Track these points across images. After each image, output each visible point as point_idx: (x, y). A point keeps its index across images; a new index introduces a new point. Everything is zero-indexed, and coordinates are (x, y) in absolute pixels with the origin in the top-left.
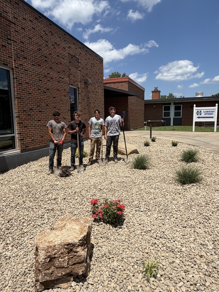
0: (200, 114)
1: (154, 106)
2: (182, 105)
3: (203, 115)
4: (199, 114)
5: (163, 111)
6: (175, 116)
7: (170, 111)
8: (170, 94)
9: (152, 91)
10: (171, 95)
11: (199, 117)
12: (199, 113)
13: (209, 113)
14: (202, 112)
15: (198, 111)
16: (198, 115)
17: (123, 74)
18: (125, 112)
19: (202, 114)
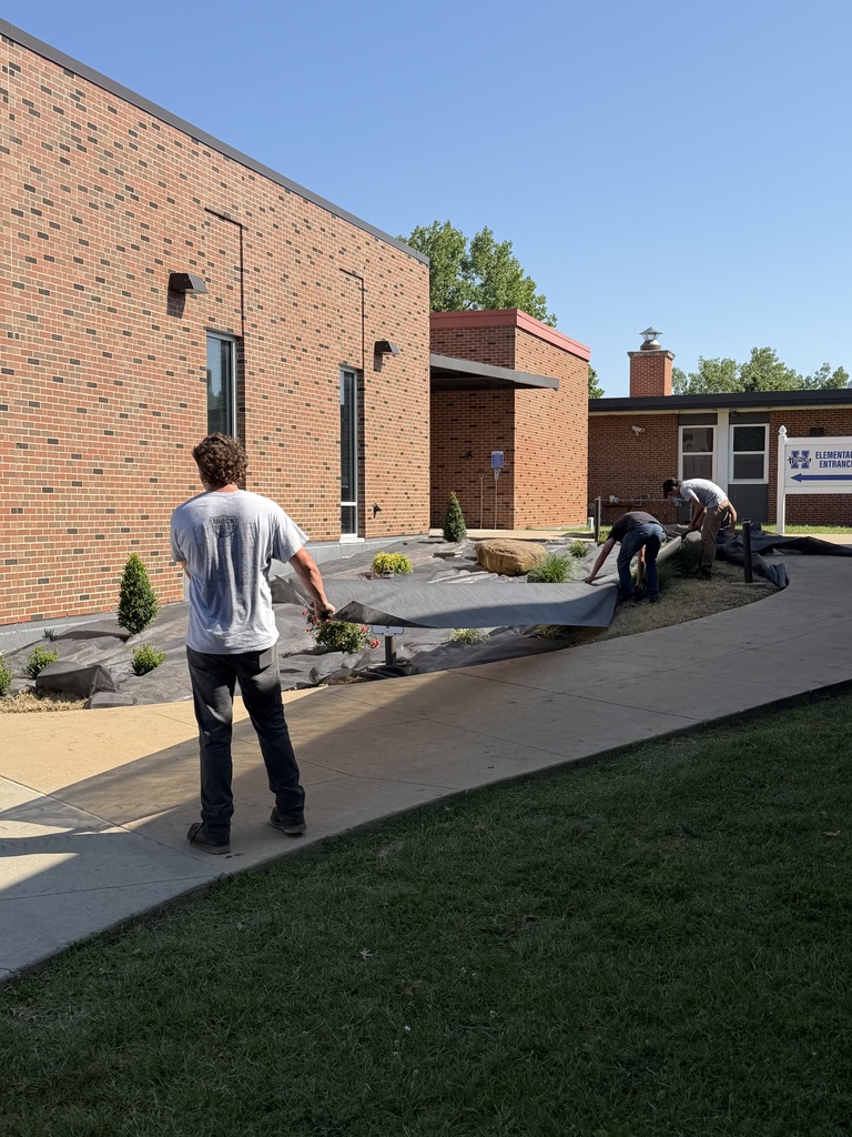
0: (805, 466)
1: (634, 428)
2: (767, 426)
3: (814, 469)
4: (800, 464)
5: (681, 454)
6: (736, 477)
7: (711, 450)
8: (754, 352)
9: (631, 354)
10: (762, 358)
11: (799, 478)
12: (798, 459)
13: (837, 460)
14: (812, 455)
15: (795, 454)
16: (795, 466)
17: (478, 239)
18: (501, 453)
19: (810, 464)
